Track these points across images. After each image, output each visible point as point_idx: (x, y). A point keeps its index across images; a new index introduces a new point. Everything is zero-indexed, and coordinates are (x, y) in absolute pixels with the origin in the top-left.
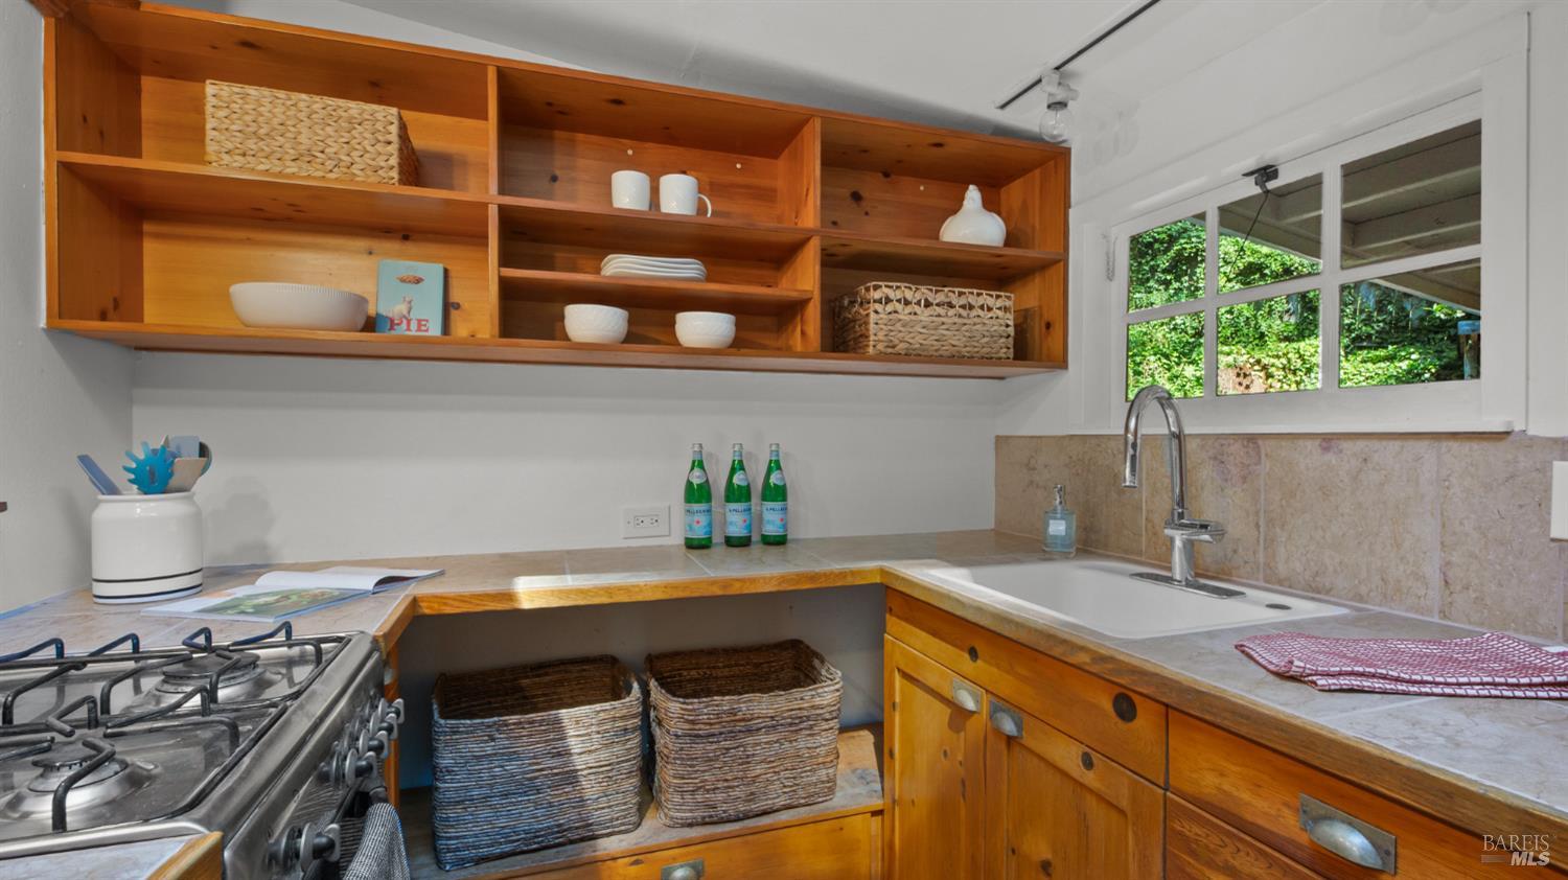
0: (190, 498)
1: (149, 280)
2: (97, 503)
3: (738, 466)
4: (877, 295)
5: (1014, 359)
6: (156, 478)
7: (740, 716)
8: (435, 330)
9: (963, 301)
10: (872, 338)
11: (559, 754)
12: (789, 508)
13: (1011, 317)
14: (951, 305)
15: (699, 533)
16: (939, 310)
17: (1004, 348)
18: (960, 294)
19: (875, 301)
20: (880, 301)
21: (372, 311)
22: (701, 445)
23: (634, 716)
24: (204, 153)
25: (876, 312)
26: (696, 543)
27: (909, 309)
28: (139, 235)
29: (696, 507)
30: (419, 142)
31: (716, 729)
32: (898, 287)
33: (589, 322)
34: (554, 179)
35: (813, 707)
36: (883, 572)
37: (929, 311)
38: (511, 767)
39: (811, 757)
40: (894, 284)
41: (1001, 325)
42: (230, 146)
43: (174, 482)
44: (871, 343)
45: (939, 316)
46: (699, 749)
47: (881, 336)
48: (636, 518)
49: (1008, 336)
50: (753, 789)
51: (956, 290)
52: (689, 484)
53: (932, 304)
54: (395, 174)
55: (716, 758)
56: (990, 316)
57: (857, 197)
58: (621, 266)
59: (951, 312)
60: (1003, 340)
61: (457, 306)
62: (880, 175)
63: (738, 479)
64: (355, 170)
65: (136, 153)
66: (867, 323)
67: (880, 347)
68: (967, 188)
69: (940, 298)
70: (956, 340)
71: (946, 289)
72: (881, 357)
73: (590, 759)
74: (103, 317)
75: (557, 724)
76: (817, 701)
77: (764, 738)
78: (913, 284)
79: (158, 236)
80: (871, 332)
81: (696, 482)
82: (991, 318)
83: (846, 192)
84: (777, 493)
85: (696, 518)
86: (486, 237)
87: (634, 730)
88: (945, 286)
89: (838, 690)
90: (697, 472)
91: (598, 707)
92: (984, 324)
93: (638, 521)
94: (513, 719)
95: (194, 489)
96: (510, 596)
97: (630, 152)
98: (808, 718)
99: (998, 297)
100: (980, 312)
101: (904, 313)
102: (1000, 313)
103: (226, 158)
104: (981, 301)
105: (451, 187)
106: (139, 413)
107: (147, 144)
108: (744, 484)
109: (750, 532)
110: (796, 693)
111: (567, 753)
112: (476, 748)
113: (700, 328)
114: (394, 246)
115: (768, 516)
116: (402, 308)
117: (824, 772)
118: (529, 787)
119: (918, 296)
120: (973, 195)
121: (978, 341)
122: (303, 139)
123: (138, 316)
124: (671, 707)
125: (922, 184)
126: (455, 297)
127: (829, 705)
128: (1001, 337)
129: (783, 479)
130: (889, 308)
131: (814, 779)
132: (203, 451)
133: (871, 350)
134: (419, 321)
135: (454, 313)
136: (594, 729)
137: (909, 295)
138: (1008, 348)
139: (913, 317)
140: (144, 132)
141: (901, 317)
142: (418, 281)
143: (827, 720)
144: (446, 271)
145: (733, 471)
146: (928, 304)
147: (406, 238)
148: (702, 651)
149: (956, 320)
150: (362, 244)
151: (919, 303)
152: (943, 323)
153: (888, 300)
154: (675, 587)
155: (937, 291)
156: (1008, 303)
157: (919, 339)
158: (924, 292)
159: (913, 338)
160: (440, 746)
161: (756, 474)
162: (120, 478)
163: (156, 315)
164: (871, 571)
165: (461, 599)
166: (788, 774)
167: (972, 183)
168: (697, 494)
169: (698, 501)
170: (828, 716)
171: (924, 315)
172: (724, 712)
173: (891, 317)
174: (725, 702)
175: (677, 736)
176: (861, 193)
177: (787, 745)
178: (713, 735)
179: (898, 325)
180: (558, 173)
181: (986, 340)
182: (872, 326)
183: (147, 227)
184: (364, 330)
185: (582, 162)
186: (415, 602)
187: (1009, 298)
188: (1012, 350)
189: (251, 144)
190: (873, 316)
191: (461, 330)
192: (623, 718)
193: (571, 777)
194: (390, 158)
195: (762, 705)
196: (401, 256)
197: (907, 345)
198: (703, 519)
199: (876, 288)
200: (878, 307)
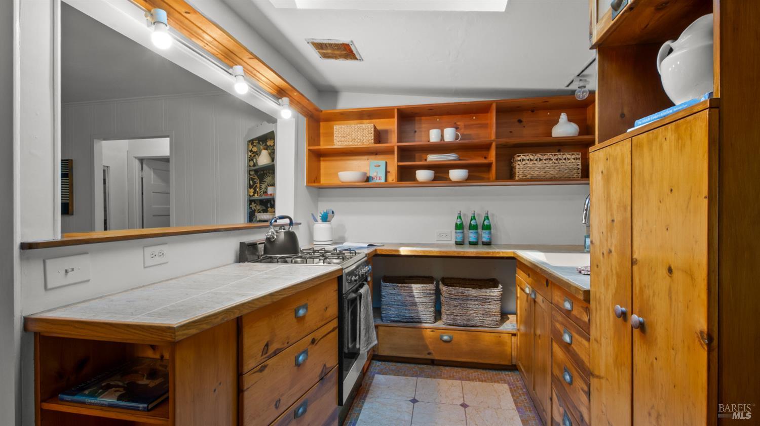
0: (330, 224)
1: (322, 171)
2: (314, 224)
3: (473, 218)
4: (519, 158)
5: (581, 178)
6: (325, 218)
7: (465, 294)
8: (383, 181)
9: (556, 157)
10: (517, 174)
11: (411, 297)
12: (492, 232)
13: (580, 161)
14: (550, 159)
15: (459, 240)
16: (545, 162)
17: (577, 173)
18: (555, 155)
19: (518, 161)
20: (520, 161)
21: (368, 175)
22: (460, 212)
23: (433, 290)
24: (334, 143)
25: (519, 164)
26: (458, 243)
27: (532, 162)
28: (319, 161)
29: (458, 231)
30: (379, 128)
31: (457, 297)
32: (527, 155)
33: (422, 175)
34: (415, 132)
35: (490, 296)
36: (514, 253)
37: (541, 162)
38: (399, 298)
39: (489, 312)
40: (526, 154)
41: (574, 165)
42: (338, 140)
43: (328, 220)
44: (517, 175)
45: (545, 164)
46: (452, 302)
47: (521, 172)
48: (440, 234)
49: (579, 169)
50: (469, 317)
51: (553, 154)
52: (456, 224)
53: (542, 160)
54: (373, 141)
55: (457, 306)
56: (569, 162)
57: (520, 121)
58: (432, 158)
59: (551, 162)
60: (576, 170)
61: (389, 172)
62: (530, 112)
63: (473, 222)
64: (364, 142)
65: (319, 145)
66: (515, 169)
67: (520, 176)
68: (561, 115)
69: (545, 157)
70: (553, 172)
71: (548, 154)
72: (520, 180)
73: (421, 300)
74: (314, 182)
75: (411, 289)
76: (492, 294)
77: (473, 303)
78: (534, 153)
79: (324, 161)
80: (517, 171)
81: (458, 223)
82: (570, 163)
83: (516, 120)
84: (488, 228)
85: (458, 234)
86: (394, 152)
87: (433, 294)
88: (548, 153)
89: (500, 292)
90: (459, 220)
91: (422, 285)
92: (566, 165)
93: (441, 235)
94: (400, 285)
95: (331, 221)
96: (398, 251)
97: (438, 120)
98: (489, 299)
99: (572, 154)
100: (564, 161)
101: (530, 164)
102: (573, 160)
103: (338, 143)
104: (564, 157)
105: (387, 143)
106: (319, 203)
107: (322, 143)
108: (475, 224)
109: (478, 240)
110: (484, 290)
111: (413, 296)
112: (391, 291)
113: (456, 174)
114: (374, 157)
115: (484, 235)
116: (375, 174)
117: (495, 317)
118: (403, 304)
119: (536, 157)
120: (563, 117)
121: (563, 172)
122: (353, 136)
123: (319, 182)
124: (444, 289)
125: (549, 112)
126: (388, 170)
127: (496, 296)
128: (575, 169)
129: (489, 222)
130: (524, 163)
131: (491, 319)
132: (333, 212)
133: (517, 178)
134: (379, 177)
135: (388, 174)
136: (421, 291)
137: (532, 157)
138: (579, 174)
139: (534, 165)
140: (321, 136)
141: (529, 165)
142: (379, 166)
143: (495, 301)
144: (386, 163)
145: (471, 220)
146: (540, 160)
147: (376, 154)
148: (460, 278)
149: (553, 165)
150: (366, 157)
151: (536, 160)
152: (547, 166)
153: (524, 160)
154: (443, 252)
155: (544, 155)
156: (578, 156)
157: (537, 173)
158: (539, 156)
159: (534, 173)
160: (382, 289)
161: (480, 221)
162: (319, 218)
163: (324, 181)
164: (510, 252)
165: (386, 250)
166: (481, 315)
167: (563, 112)
168: (459, 227)
169: (459, 229)
170: (496, 300)
171: (539, 164)
172: (459, 292)
173: (525, 166)
174: (461, 289)
175: (445, 297)
176: (522, 120)
177: (481, 306)
178: (456, 299)
179: (528, 169)
180: (416, 130)
181: (566, 171)
182: (517, 169)
183: (322, 159)
184: (366, 181)
185: (423, 125)
186: (376, 250)
187: (578, 154)
188: (580, 174)
189: (343, 139)
190: (517, 166)
191: (390, 179)
192: (430, 290)
193: (415, 304)
194: (371, 137)
195: (473, 292)
196: (375, 159)
197: (531, 175)
198: (460, 236)
199: (518, 156)
200: (519, 163)
